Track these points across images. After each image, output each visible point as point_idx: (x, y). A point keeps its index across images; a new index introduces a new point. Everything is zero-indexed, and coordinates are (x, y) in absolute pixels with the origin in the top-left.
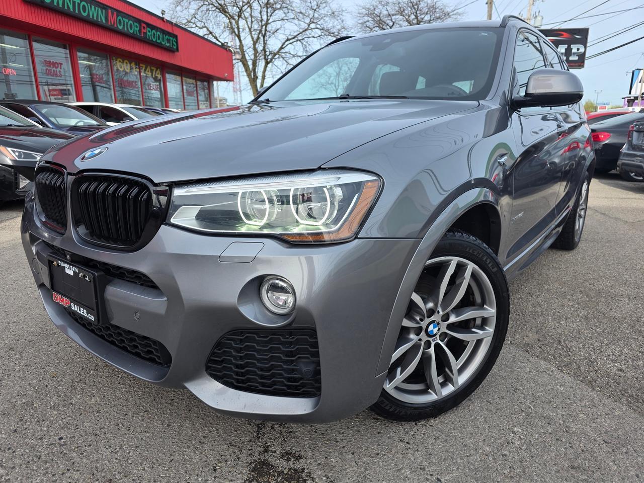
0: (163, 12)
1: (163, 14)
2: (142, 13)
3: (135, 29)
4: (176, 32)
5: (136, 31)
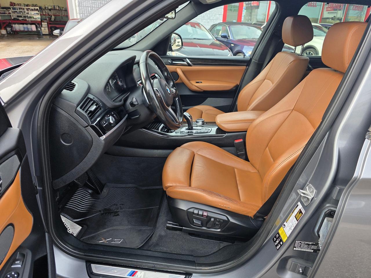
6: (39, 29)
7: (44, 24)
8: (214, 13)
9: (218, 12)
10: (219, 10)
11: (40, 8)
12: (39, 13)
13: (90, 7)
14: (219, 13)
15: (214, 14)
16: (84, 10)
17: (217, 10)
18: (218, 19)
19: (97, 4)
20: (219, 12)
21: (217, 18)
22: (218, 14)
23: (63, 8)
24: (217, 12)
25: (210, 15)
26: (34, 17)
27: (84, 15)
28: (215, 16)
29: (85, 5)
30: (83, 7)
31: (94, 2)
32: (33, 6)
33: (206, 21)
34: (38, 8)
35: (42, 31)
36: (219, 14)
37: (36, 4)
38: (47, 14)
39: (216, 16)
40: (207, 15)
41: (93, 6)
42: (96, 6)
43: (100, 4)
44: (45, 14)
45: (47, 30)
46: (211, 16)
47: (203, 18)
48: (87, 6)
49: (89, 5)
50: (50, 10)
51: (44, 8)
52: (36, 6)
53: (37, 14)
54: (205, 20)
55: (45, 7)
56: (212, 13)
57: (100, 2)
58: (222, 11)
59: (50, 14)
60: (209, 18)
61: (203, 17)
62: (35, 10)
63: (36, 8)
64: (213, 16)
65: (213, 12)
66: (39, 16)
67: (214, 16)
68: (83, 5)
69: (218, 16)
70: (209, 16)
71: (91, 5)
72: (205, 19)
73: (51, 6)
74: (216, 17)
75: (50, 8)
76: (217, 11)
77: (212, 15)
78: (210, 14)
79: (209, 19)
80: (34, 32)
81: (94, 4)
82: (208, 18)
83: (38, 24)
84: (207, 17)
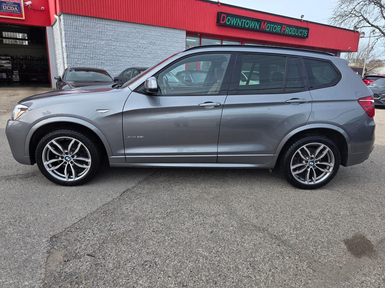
0: (302, 16)
1: (302, 17)
2: (285, 19)
3: (278, 29)
4: (309, 26)
5: (278, 30)
6: (10, 77)
7: (16, 72)
11: (12, 57)
12: (11, 62)
13: (77, 58)
16: (71, 61)
19: (83, 56)
23: (35, 58)
26: (5, 65)
27: (71, 65)
29: (72, 57)
30: (70, 59)
31: (80, 55)
32: (5, 55)
34: (10, 58)
35: (13, 78)
37: (7, 54)
38: (18, 63)
41: (79, 58)
42: (81, 58)
43: (85, 56)
44: (16, 63)
45: (18, 77)
48: (74, 57)
49: (76, 57)
50: (21, 59)
51: (15, 57)
52: (7, 55)
53: (8, 63)
55: (17, 57)
57: (85, 55)
59: (21, 63)
62: (6, 59)
63: (7, 58)
66: (10, 65)
68: (71, 56)
71: (78, 57)
73: (23, 56)
75: (21, 57)
80: (4, 79)
81: (80, 56)
83: (9, 72)
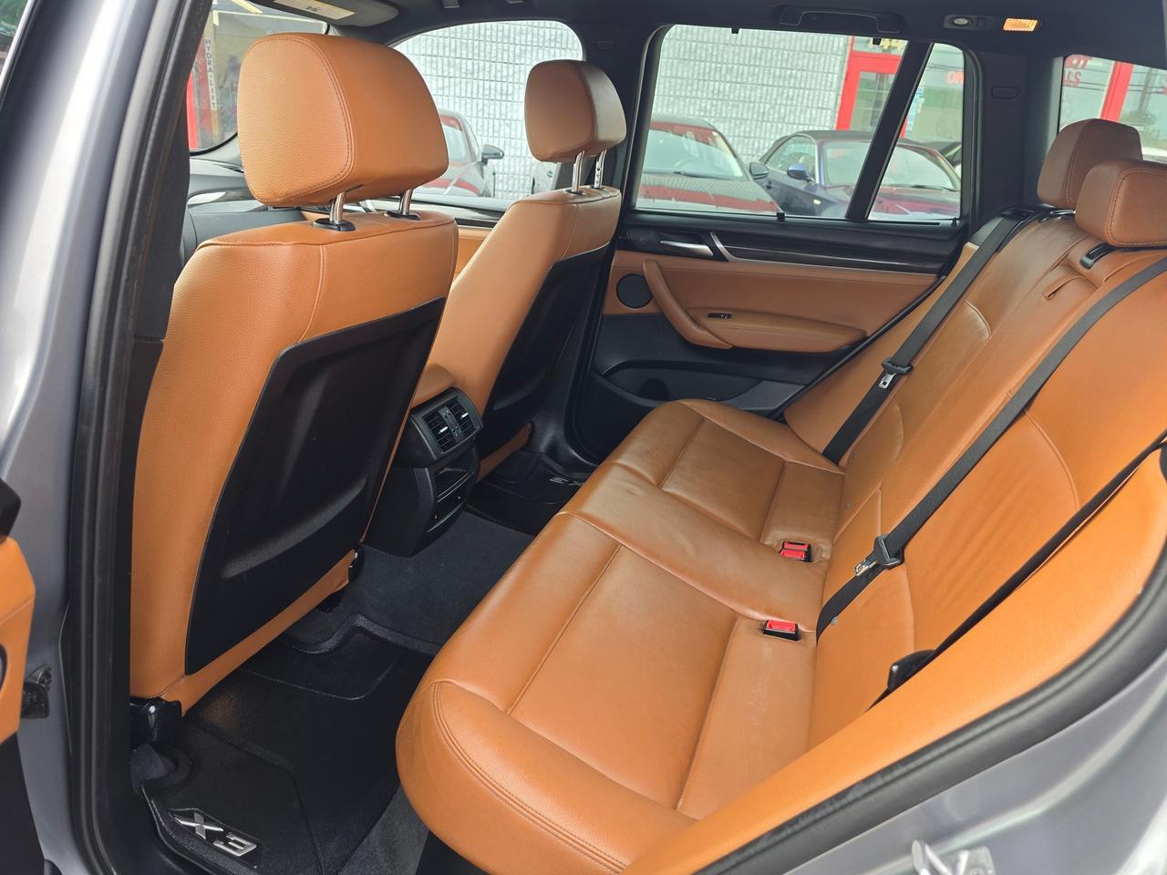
8: (802, 102)
9: (815, 102)
10: (819, 96)
14: (818, 103)
15: (801, 106)
17: (814, 94)
18: (815, 120)
20: (818, 100)
21: (810, 118)
22: (815, 106)
24: (813, 100)
25: (788, 110)
28: (805, 114)
33: (772, 126)
36: (820, 105)
39: (808, 112)
40: (777, 110)
46: (790, 112)
47: (763, 116)
54: (769, 125)
56: (794, 102)
58: (829, 98)
60: (784, 119)
61: (764, 113)
64: (798, 113)
65: (800, 99)
67: (801, 111)
69: (814, 112)
70: (783, 111)
72: (768, 121)
74: (808, 116)
76: (811, 96)
77: (796, 109)
78: (786, 105)
79: (784, 122)
82: (779, 118)
84: (776, 116)
